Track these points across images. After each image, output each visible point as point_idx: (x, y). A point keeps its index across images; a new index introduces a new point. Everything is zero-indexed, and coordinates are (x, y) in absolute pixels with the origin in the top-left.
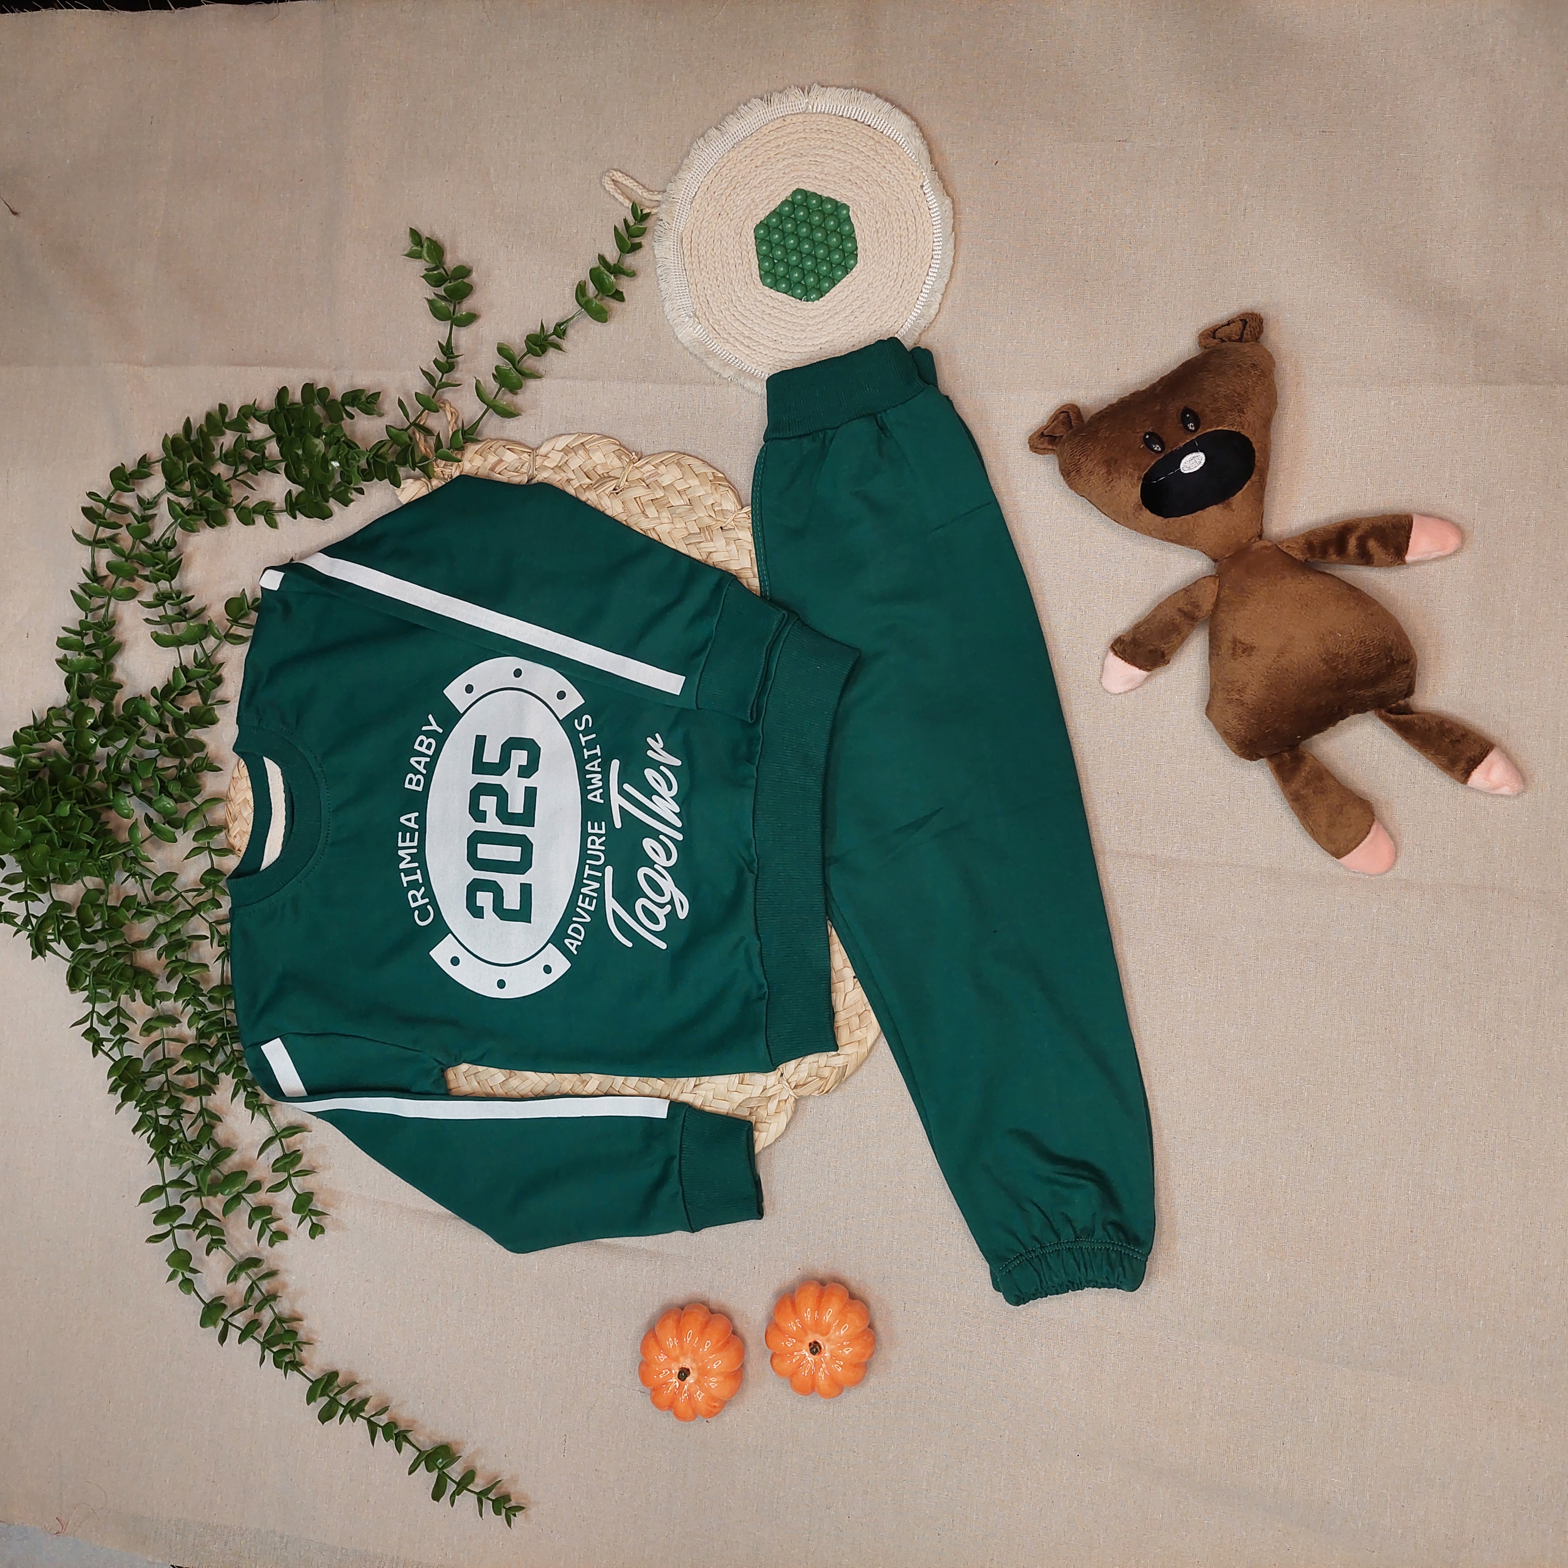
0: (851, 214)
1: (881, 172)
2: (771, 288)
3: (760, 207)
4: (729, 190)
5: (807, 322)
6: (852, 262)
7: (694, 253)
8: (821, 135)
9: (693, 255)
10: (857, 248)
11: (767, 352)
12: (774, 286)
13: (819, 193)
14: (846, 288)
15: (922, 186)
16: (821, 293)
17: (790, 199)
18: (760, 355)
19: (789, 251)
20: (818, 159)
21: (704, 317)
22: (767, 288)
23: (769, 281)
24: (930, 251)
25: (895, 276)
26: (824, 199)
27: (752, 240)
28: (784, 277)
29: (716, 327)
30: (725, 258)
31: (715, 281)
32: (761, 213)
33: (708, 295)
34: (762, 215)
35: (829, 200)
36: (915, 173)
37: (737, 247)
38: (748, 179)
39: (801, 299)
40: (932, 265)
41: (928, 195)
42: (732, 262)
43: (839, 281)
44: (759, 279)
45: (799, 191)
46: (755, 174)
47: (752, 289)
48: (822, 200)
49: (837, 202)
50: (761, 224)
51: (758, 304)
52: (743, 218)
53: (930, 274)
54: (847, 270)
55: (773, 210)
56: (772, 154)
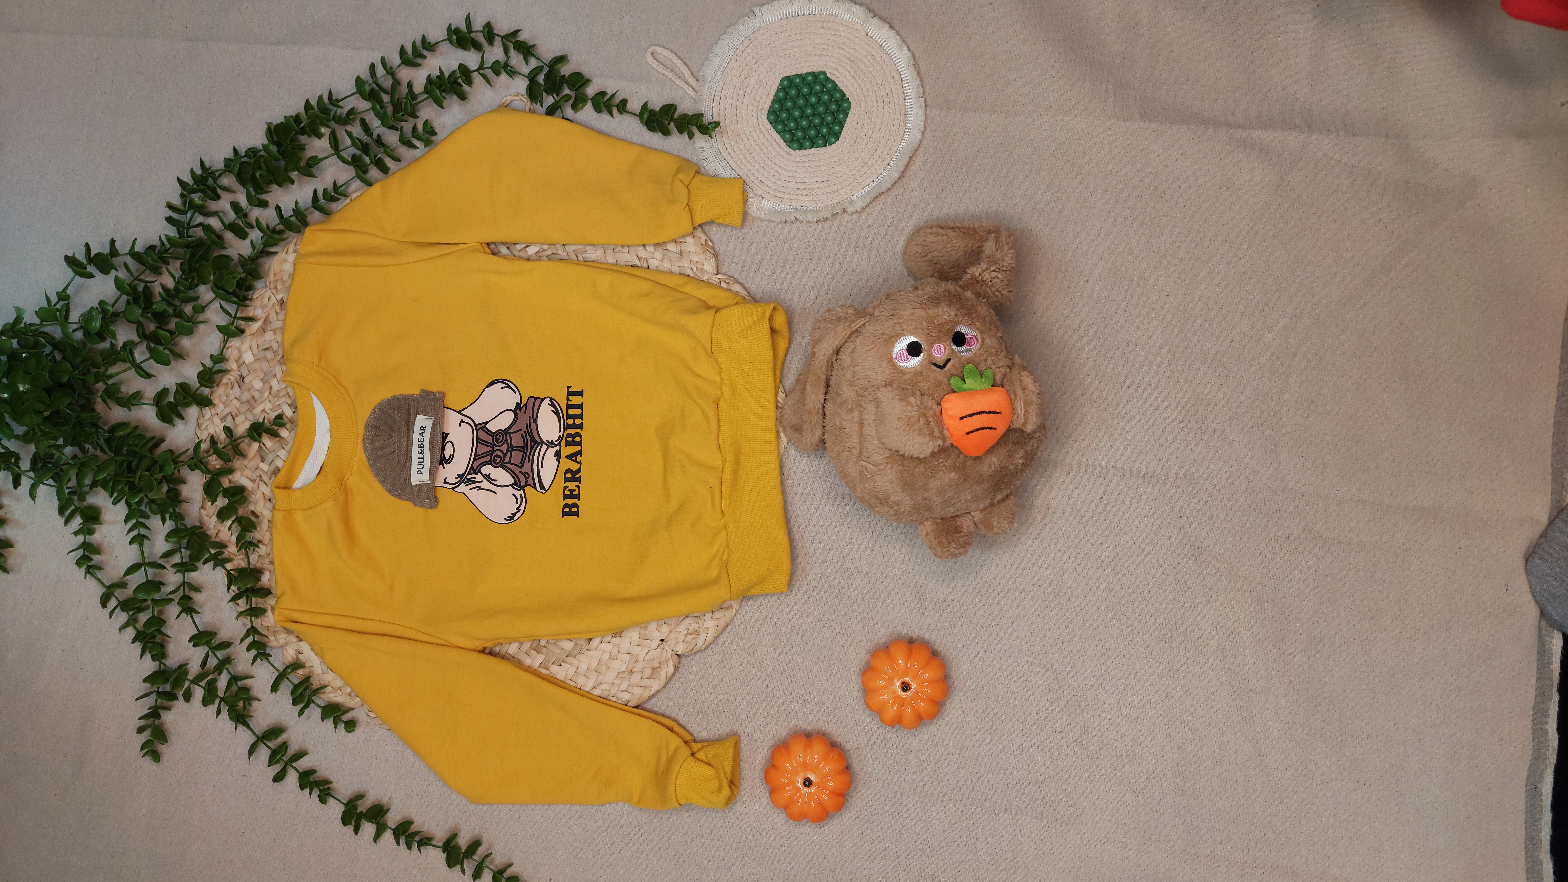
0: (828, 75)
1: (835, 39)
2: (800, 149)
3: (763, 102)
4: (734, 103)
5: (838, 158)
6: (846, 105)
7: (733, 154)
8: (780, 37)
9: (733, 156)
10: (844, 94)
11: (822, 192)
12: (801, 147)
13: (799, 73)
14: (853, 123)
15: (867, 34)
16: (837, 136)
17: (780, 87)
18: (817, 196)
19: (798, 120)
20: (787, 52)
21: (765, 192)
22: (797, 151)
23: (795, 146)
24: (896, 70)
25: (881, 98)
26: (804, 76)
27: (769, 126)
28: (805, 138)
29: (777, 194)
30: (757, 147)
31: (758, 165)
32: (765, 106)
33: (759, 177)
34: (767, 107)
35: (808, 74)
36: (858, 28)
37: (761, 136)
38: (744, 89)
39: (825, 146)
40: (903, 79)
41: (874, 37)
42: (763, 147)
43: (845, 121)
44: (788, 148)
45: (784, 79)
46: (747, 83)
47: (788, 157)
48: (802, 77)
49: (814, 73)
50: (769, 113)
51: (796, 164)
52: (755, 115)
53: (904, 85)
54: (846, 112)
55: (772, 99)
56: (752, 64)
